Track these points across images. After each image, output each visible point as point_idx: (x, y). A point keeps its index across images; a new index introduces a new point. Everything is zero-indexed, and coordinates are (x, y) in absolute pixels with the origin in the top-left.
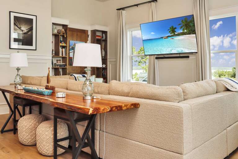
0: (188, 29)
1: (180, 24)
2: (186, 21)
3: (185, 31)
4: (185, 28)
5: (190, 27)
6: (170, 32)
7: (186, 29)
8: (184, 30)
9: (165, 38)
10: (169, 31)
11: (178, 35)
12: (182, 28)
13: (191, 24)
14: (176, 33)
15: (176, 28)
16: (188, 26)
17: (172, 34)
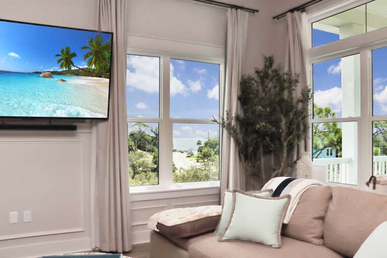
0: (99, 64)
1: (84, 48)
2: (99, 44)
3: (93, 67)
4: (94, 60)
5: (104, 59)
6: (59, 61)
7: (95, 63)
8: (90, 64)
9: (44, 77)
10: (60, 58)
11: (77, 73)
12: (88, 59)
13: (107, 55)
14: (73, 68)
15: (74, 55)
16: (99, 55)
17: (64, 69)
